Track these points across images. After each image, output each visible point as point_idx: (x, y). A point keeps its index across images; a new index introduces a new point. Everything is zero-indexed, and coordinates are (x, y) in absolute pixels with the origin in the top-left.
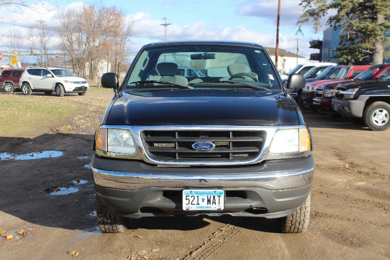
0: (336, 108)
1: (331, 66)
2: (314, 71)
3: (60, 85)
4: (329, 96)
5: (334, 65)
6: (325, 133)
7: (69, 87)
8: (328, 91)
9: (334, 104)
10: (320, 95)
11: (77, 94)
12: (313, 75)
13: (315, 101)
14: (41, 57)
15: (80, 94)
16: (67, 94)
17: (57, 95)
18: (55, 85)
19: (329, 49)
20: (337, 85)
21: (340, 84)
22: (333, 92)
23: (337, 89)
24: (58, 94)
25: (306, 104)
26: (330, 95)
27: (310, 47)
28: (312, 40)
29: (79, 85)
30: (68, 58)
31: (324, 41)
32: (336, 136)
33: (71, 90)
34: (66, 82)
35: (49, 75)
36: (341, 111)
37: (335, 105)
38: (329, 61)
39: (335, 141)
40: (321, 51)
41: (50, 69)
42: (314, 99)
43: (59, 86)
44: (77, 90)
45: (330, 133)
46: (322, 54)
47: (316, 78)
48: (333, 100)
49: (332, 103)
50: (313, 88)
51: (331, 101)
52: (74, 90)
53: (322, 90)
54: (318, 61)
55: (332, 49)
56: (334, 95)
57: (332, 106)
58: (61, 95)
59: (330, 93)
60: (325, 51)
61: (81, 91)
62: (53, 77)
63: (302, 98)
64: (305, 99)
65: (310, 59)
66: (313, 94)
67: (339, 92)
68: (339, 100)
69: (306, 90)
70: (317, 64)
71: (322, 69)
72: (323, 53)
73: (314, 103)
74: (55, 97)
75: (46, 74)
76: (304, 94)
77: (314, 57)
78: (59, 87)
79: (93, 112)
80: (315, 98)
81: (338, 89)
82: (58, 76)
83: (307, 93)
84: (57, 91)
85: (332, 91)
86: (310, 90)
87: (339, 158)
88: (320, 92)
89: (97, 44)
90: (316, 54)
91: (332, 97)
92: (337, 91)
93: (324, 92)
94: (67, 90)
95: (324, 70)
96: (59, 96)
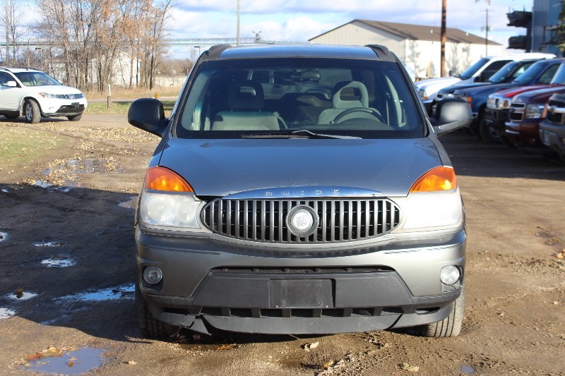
0: (547, 141)
1: (544, 59)
2: (511, 70)
3: (33, 102)
4: (535, 117)
5: (550, 57)
6: (525, 189)
7: (50, 105)
8: (534, 108)
9: (543, 133)
10: (518, 116)
11: (67, 118)
12: (509, 78)
13: (509, 128)
14: (8, 49)
15: (71, 118)
16: (45, 118)
17: (26, 121)
18: (22, 102)
19: (545, 28)
20: (551, 96)
21: (555, 95)
22: (542, 109)
23: (550, 105)
24: (29, 119)
25: (494, 133)
26: (537, 116)
27: (509, 25)
28: (512, 12)
29: (69, 102)
30: (57, 51)
31: (535, 12)
32: (546, 196)
33: (53, 111)
34: (43, 96)
35: (11, 83)
36: (556, 145)
37: (546, 135)
38: (540, 50)
39: (541, 206)
40: (529, 32)
41: (12, 71)
42: (507, 124)
43: (29, 103)
44: (63, 110)
45: (534, 190)
46: (531, 37)
47: (513, 83)
48: (542, 124)
49: (541, 130)
50: (506, 103)
51: (538, 127)
52: (58, 111)
53: (522, 106)
54: (524, 51)
55: (549, 28)
56: (544, 115)
57: (541, 137)
58: (35, 120)
59: (536, 112)
60: (538, 31)
61: (72, 112)
62: (18, 86)
63: (485, 122)
64: (491, 124)
65: (510, 48)
66: (505, 115)
67: (553, 109)
68: (553, 124)
69: (494, 107)
70: (519, 56)
71: (525, 66)
72: (532, 35)
73: (507, 131)
74: (23, 124)
75: (6, 82)
76: (489, 114)
77: (515, 43)
78: (31, 106)
79: (86, 152)
80: (509, 121)
81: (552, 103)
82: (28, 83)
83: (495, 113)
84: (27, 112)
85: (541, 107)
86: (501, 106)
87: (545, 240)
88: (518, 110)
89: (110, 23)
90: (520, 37)
91: (541, 120)
92: (549, 107)
93: (525, 111)
94: (45, 111)
95: (528, 67)
96: (30, 122)
